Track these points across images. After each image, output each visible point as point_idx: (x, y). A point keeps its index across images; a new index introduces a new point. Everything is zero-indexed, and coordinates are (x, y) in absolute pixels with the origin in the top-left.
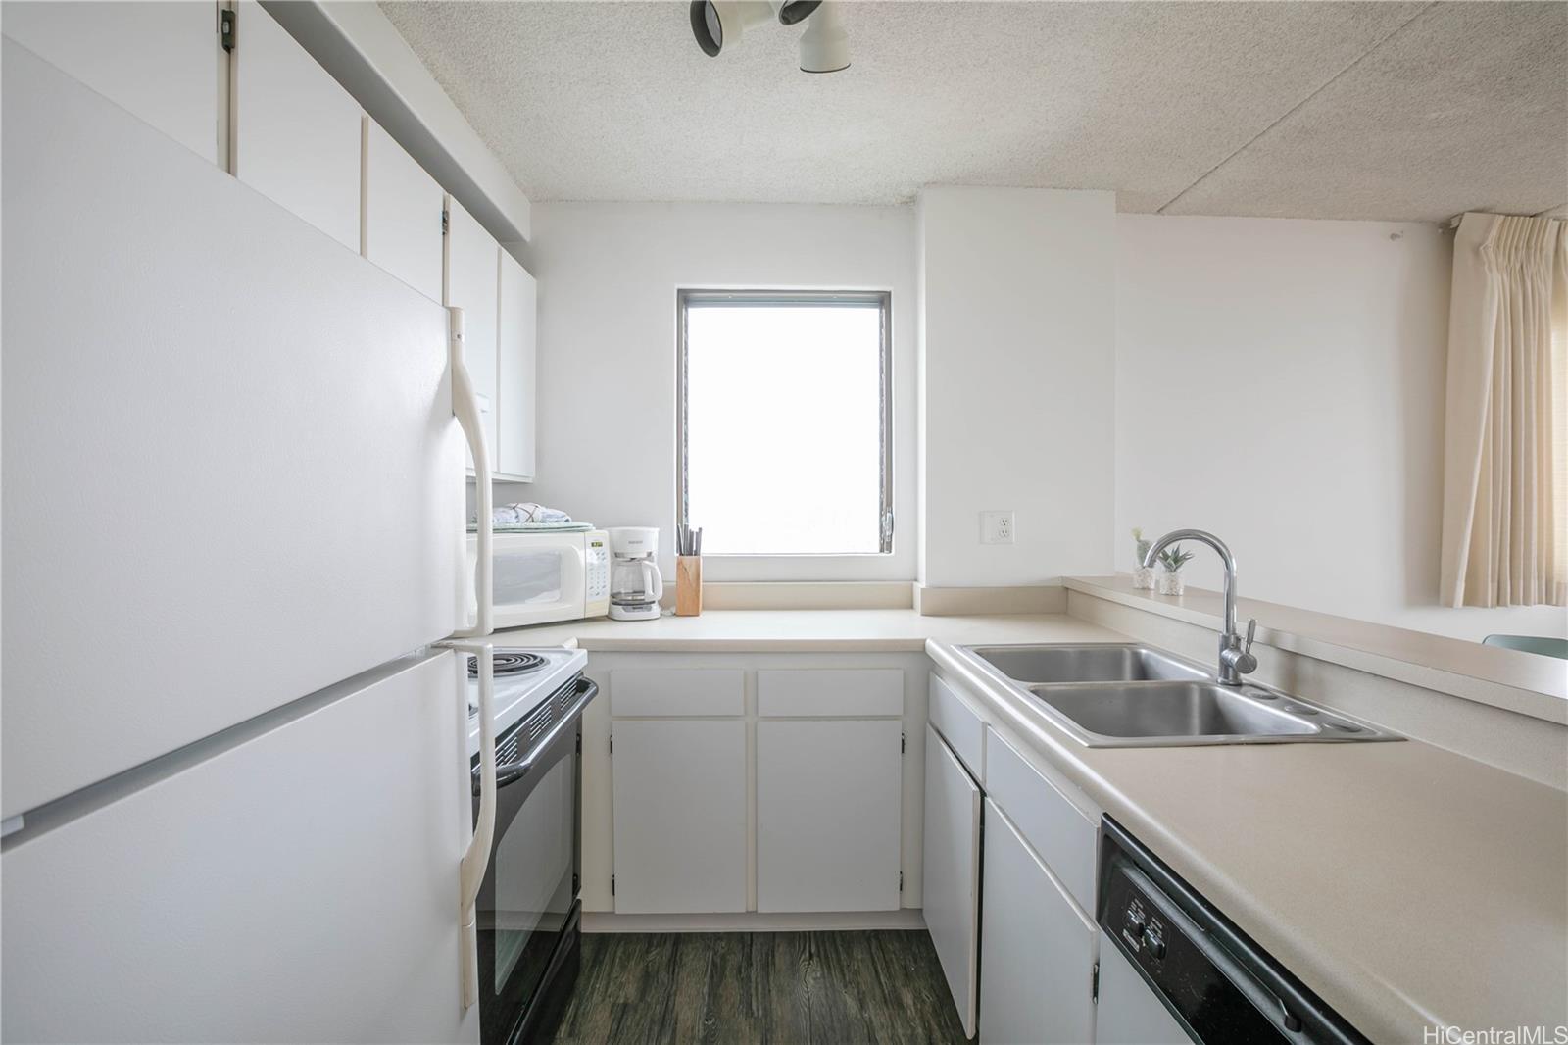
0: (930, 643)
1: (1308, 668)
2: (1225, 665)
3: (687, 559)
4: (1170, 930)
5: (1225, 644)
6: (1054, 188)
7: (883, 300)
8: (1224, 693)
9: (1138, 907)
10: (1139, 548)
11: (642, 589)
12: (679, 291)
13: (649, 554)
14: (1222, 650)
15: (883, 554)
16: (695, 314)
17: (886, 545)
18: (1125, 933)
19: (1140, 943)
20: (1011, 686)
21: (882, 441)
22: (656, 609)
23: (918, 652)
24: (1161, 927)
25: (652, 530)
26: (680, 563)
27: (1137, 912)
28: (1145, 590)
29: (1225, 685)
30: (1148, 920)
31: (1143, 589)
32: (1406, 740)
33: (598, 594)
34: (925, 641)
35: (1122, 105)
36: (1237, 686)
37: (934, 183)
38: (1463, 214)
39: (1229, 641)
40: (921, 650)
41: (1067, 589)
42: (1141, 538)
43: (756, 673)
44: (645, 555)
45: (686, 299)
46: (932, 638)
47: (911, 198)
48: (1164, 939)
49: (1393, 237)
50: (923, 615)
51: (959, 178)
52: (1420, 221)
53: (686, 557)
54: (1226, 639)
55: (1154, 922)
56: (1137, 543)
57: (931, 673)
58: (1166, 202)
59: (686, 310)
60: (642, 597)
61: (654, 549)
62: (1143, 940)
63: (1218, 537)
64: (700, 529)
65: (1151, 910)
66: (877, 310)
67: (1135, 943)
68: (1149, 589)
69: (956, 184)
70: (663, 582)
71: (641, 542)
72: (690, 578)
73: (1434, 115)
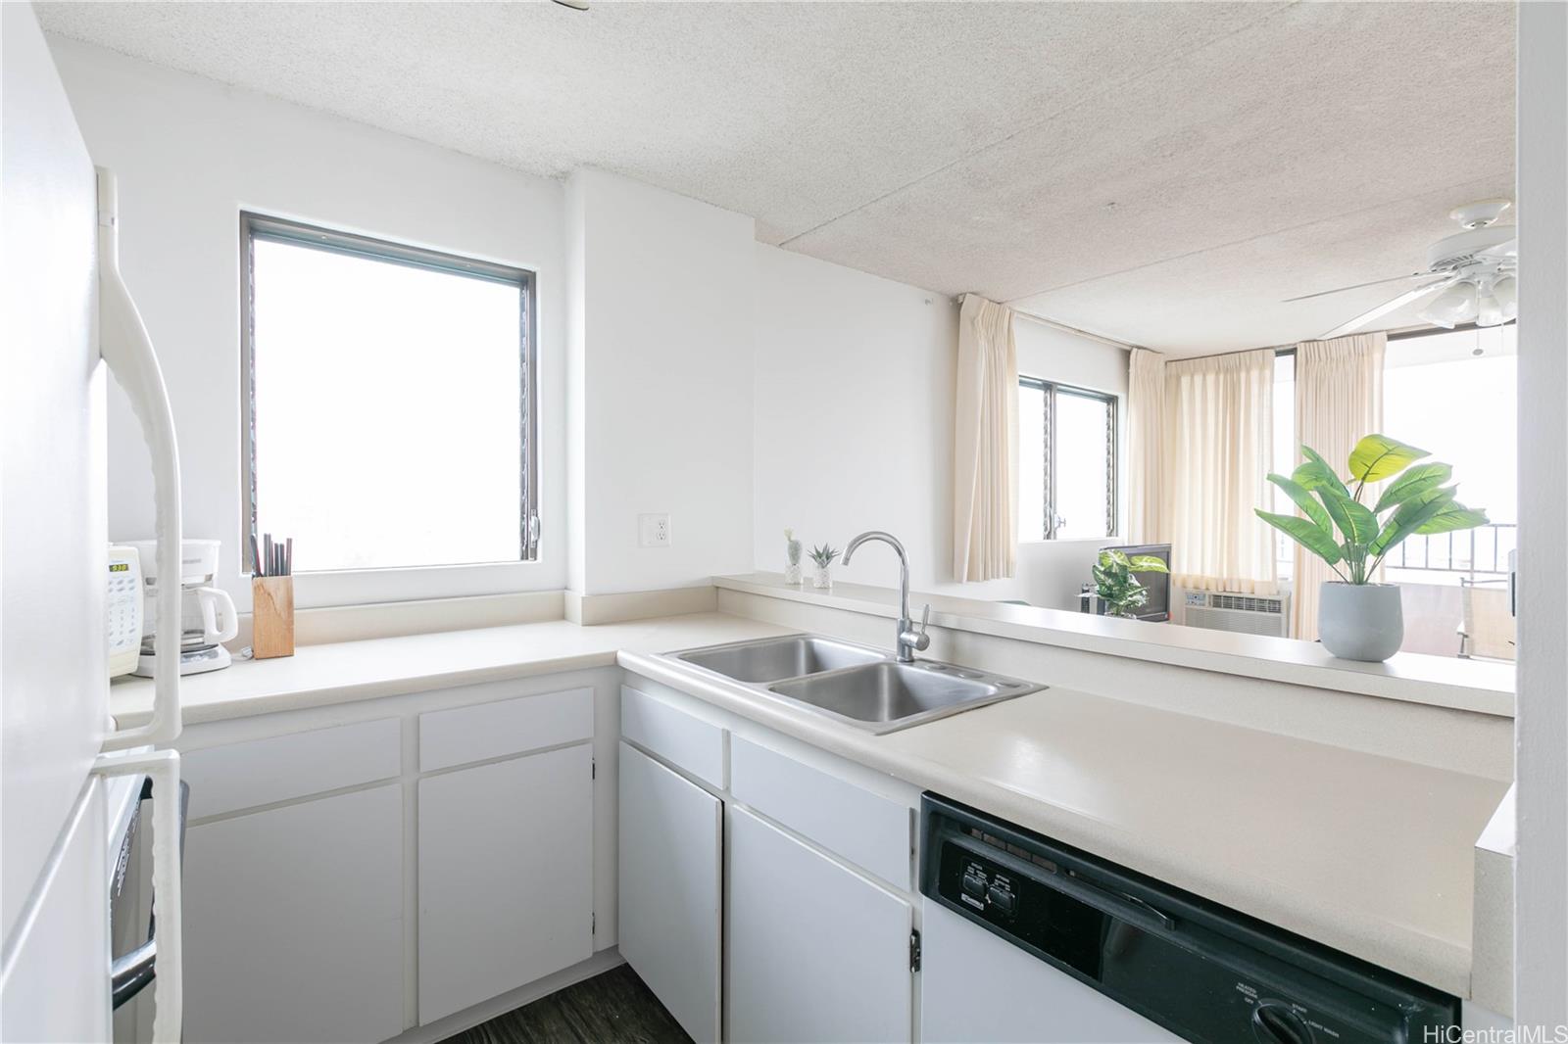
0: (621, 655)
1: (965, 641)
2: (904, 646)
3: (272, 582)
4: (1018, 881)
5: (902, 629)
6: (706, 202)
7: (525, 280)
8: (906, 669)
9: (976, 869)
10: (790, 547)
11: (200, 628)
12: (243, 213)
13: (209, 578)
14: (900, 633)
15: (525, 562)
16: (261, 247)
17: (528, 552)
18: (964, 897)
19: (984, 901)
20: (748, 687)
21: (523, 437)
22: (224, 656)
23: (612, 667)
24: (1008, 881)
25: (210, 542)
26: (257, 588)
27: (976, 874)
28: (796, 584)
29: (903, 661)
30: (991, 880)
31: (795, 584)
32: (1048, 687)
33: (121, 643)
34: (616, 653)
35: (790, 143)
36: (911, 661)
37: (594, 165)
38: (965, 294)
39: (906, 626)
40: (612, 663)
41: (718, 588)
42: (792, 538)
43: (418, 717)
44: (201, 579)
45: (253, 226)
46: (622, 649)
47: (563, 173)
48: (1012, 891)
49: (927, 302)
50: (583, 625)
51: (621, 168)
52: (941, 293)
53: (268, 578)
54: (903, 623)
55: (999, 879)
56: (788, 542)
57: (623, 686)
58: (788, 239)
59: (252, 242)
60: (200, 640)
61: (215, 572)
62: (987, 897)
63: (891, 534)
64: (289, 541)
65: (992, 869)
66: (517, 291)
67: (977, 903)
68: (799, 584)
69: (616, 172)
70: (238, 613)
71: (199, 561)
72: (278, 607)
73: (978, 218)
